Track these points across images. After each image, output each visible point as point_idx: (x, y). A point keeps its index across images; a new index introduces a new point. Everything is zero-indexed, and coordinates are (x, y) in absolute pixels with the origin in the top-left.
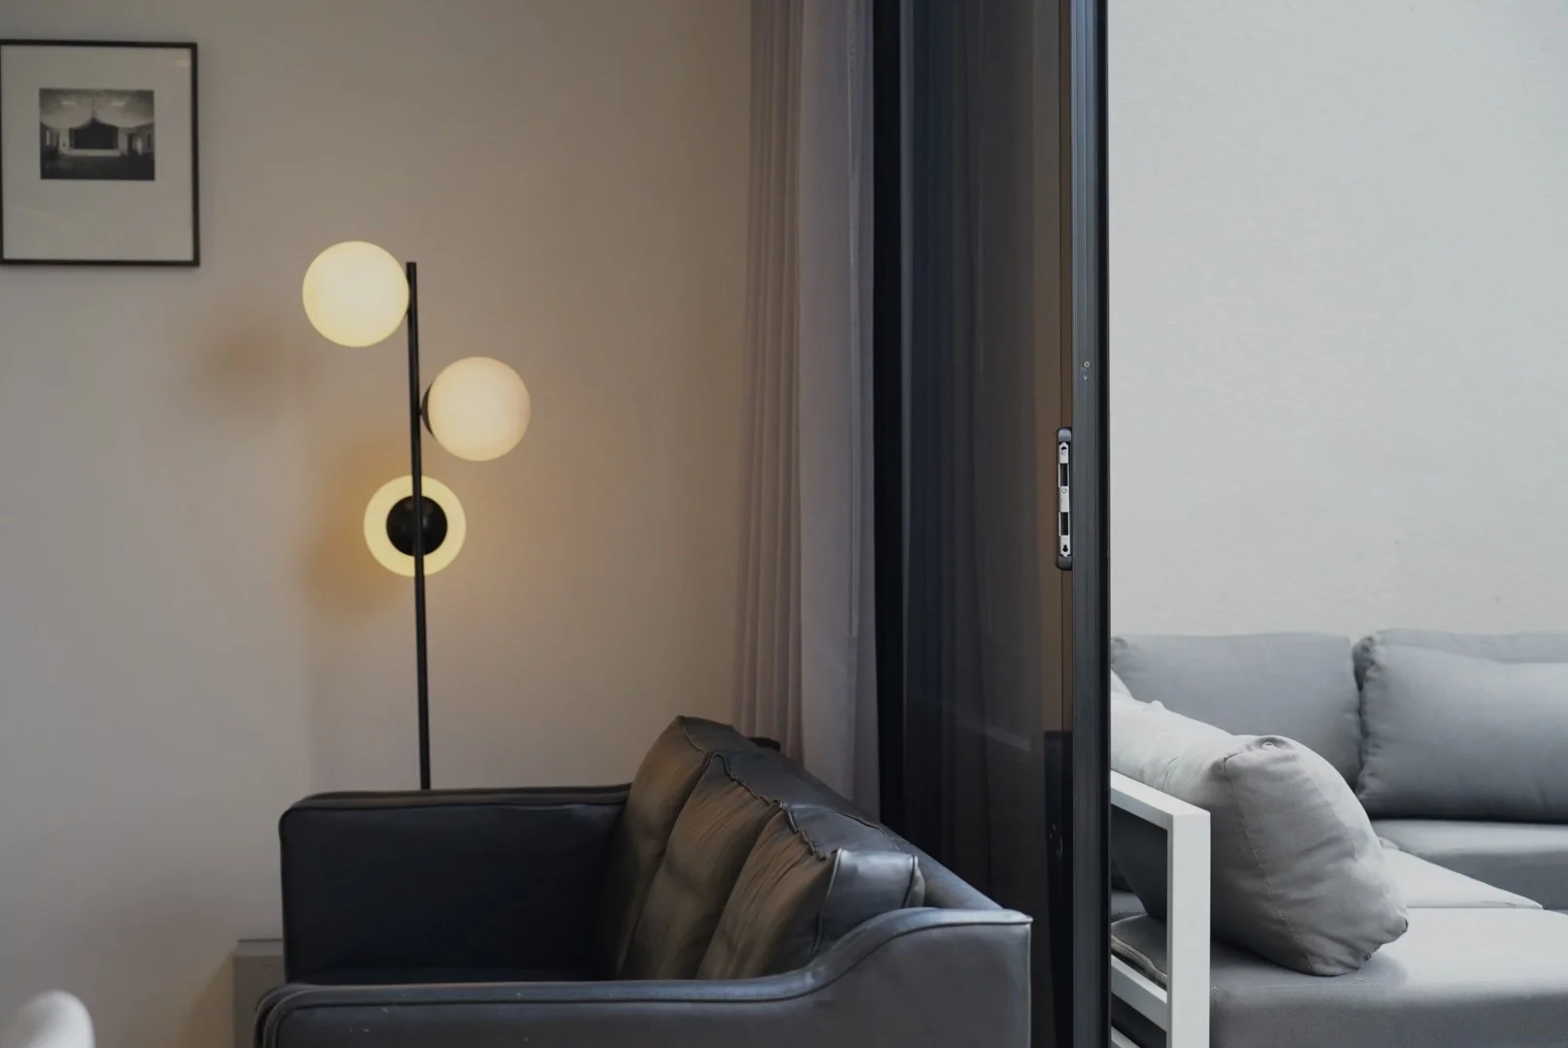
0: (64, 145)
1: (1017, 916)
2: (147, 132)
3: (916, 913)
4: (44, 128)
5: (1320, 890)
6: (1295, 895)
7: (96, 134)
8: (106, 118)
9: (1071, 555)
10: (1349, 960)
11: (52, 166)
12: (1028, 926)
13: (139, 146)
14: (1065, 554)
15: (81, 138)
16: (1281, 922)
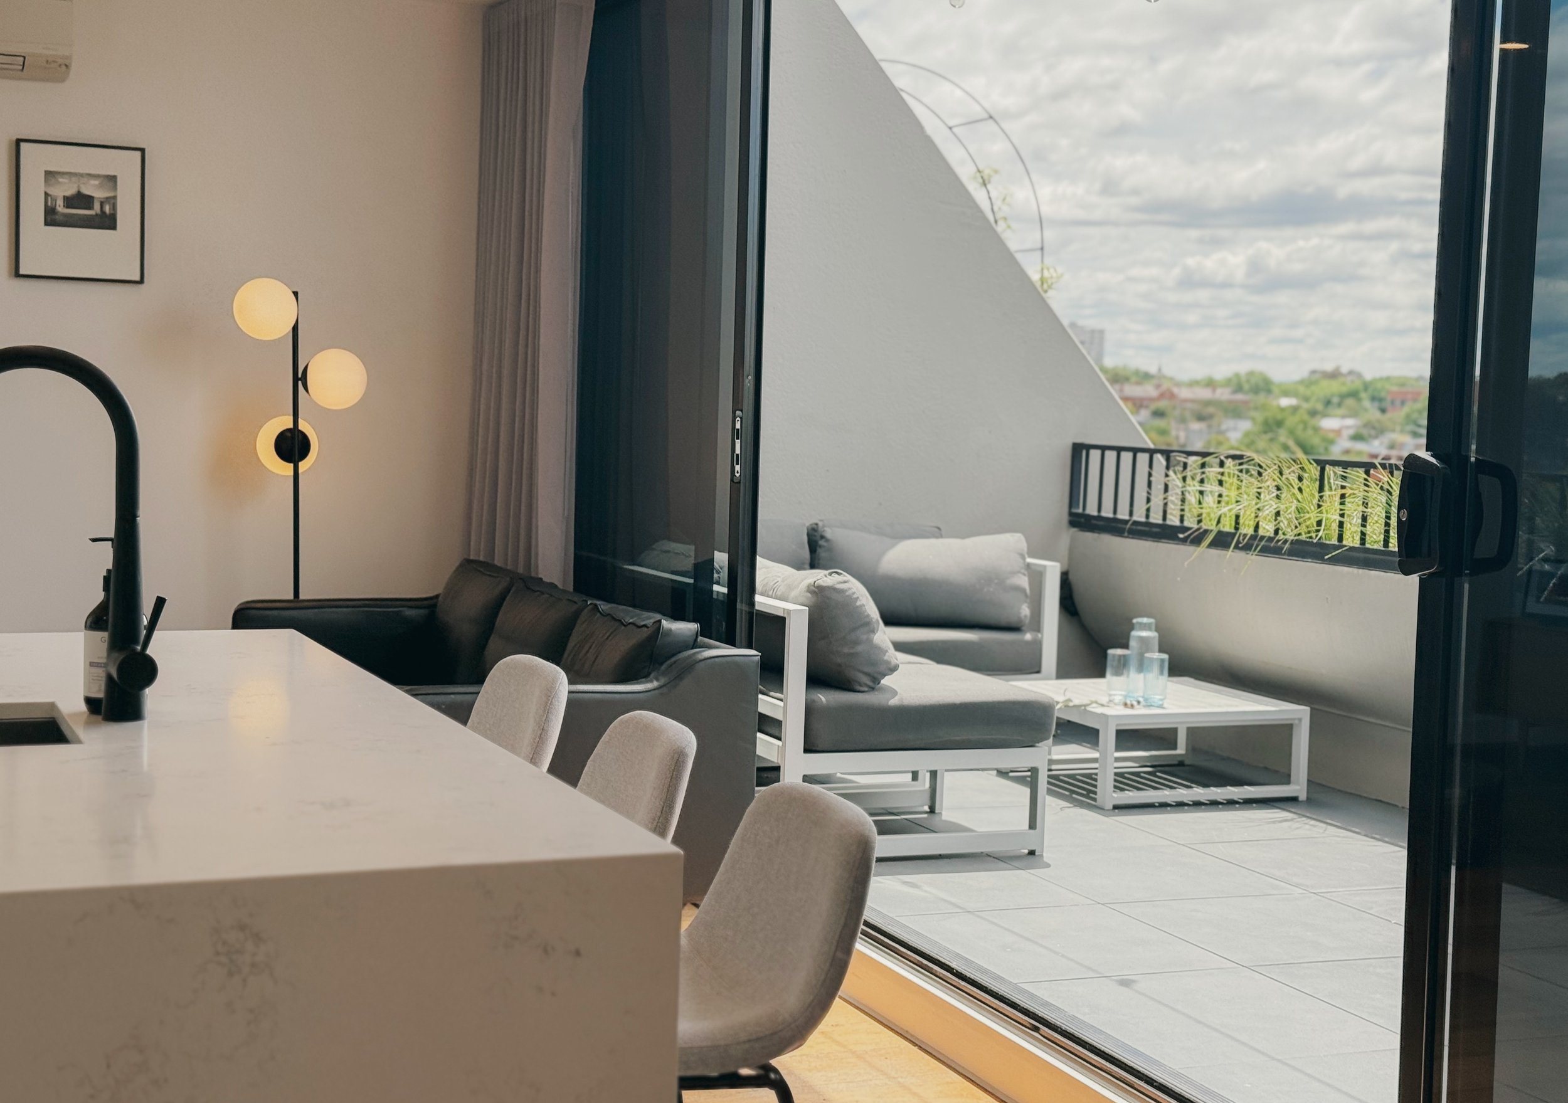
0: (60, 206)
1: (753, 652)
2: (112, 200)
3: (704, 651)
4: (46, 194)
5: (859, 648)
6: (846, 650)
7: (80, 200)
8: (86, 191)
9: (740, 476)
10: (871, 684)
11: (51, 218)
12: (759, 657)
13: (107, 209)
14: (738, 475)
15: (70, 202)
16: (840, 665)
